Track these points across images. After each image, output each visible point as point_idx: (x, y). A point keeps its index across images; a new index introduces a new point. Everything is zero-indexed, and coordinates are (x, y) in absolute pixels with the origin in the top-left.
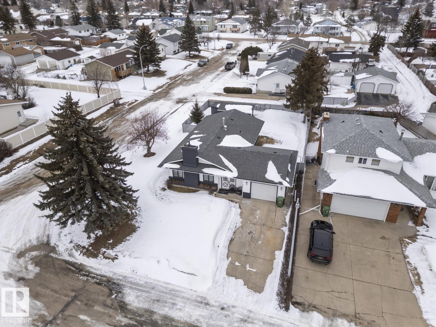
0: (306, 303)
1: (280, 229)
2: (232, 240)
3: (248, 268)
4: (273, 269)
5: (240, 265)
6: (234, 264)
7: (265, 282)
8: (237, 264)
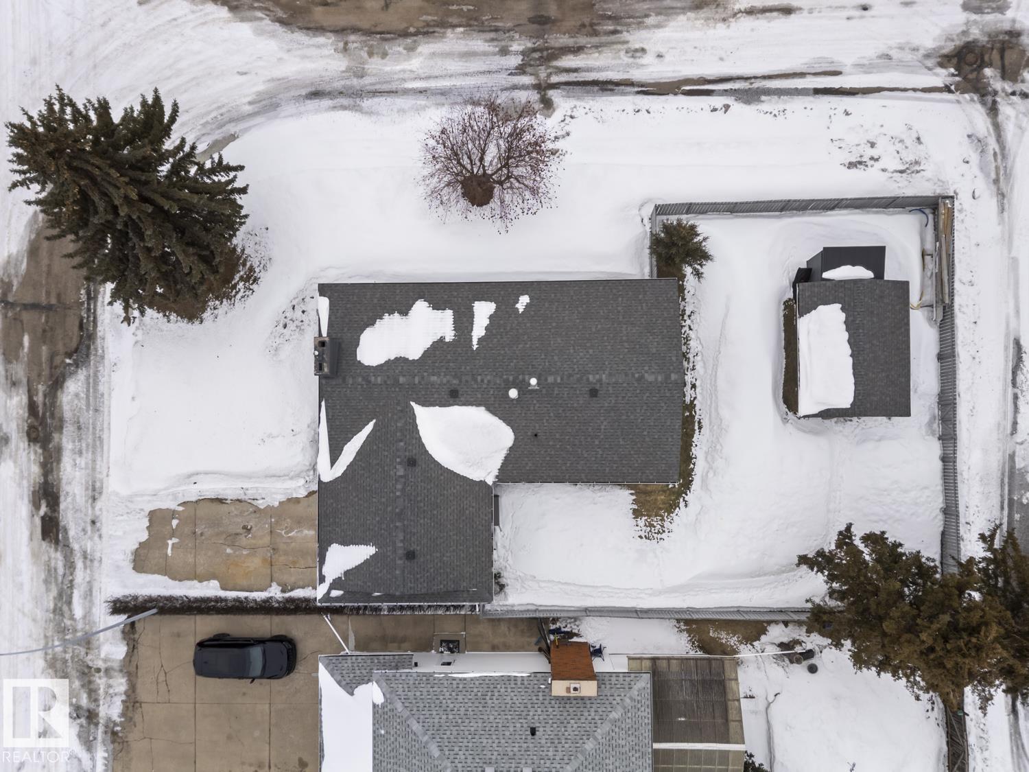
0: (136, 636)
1: (271, 581)
2: (220, 501)
3: (170, 542)
4: (180, 581)
5: (174, 527)
6: (173, 518)
7: (154, 573)
8: (175, 523)
